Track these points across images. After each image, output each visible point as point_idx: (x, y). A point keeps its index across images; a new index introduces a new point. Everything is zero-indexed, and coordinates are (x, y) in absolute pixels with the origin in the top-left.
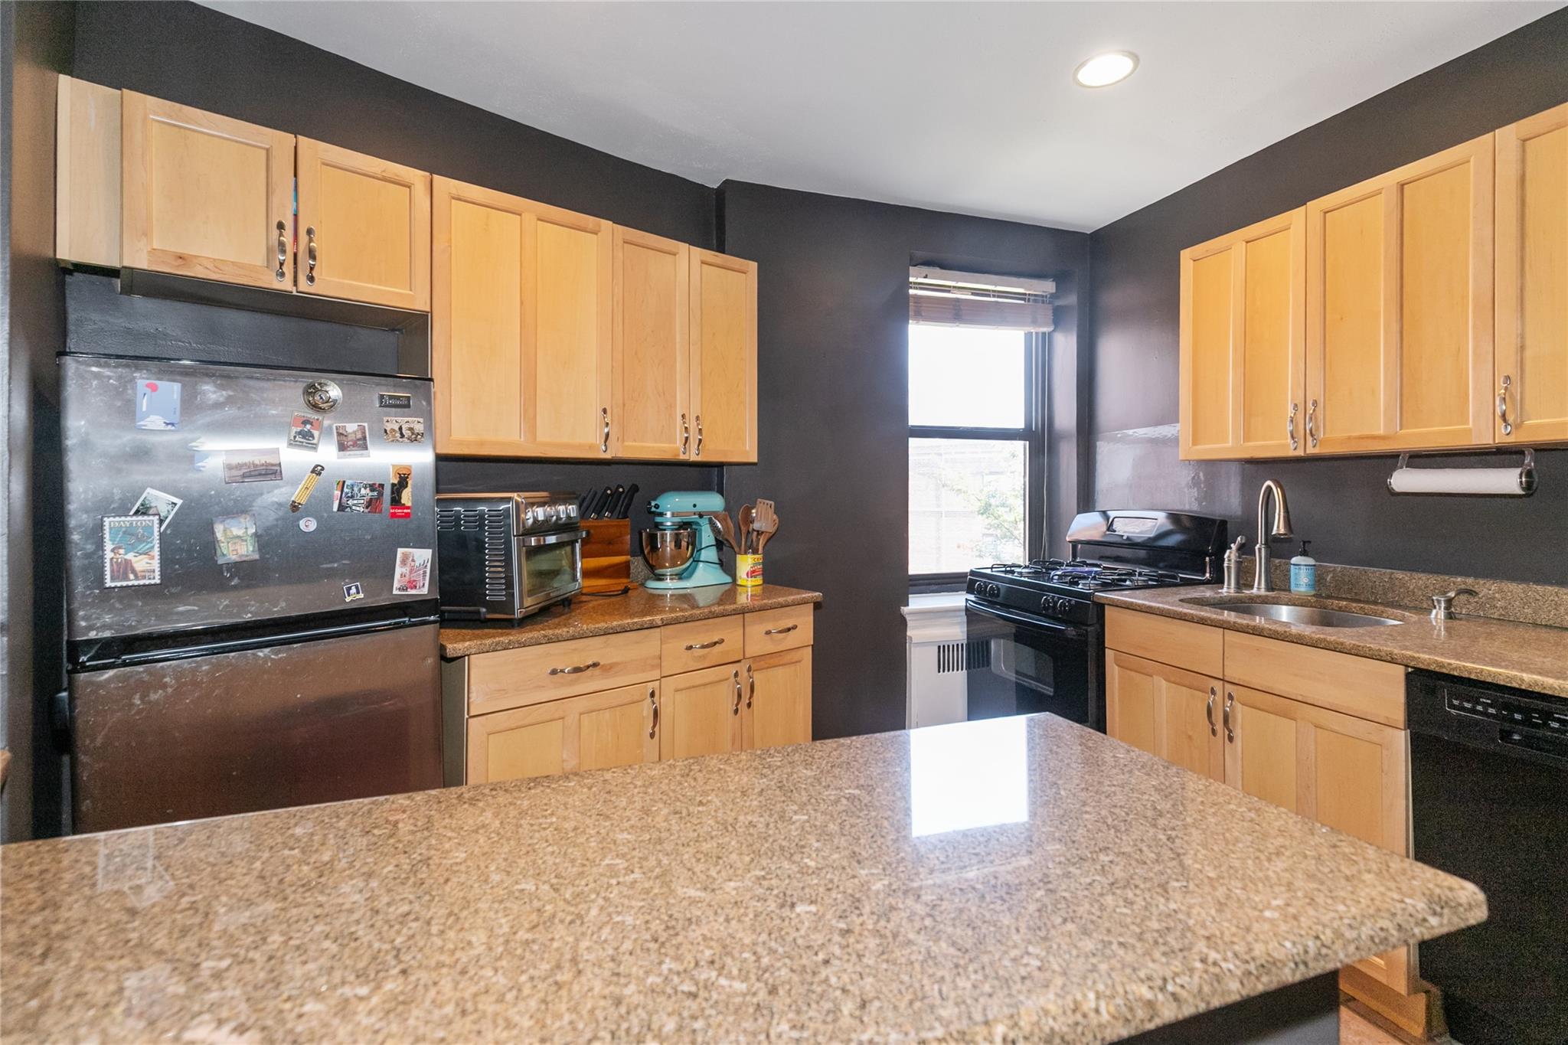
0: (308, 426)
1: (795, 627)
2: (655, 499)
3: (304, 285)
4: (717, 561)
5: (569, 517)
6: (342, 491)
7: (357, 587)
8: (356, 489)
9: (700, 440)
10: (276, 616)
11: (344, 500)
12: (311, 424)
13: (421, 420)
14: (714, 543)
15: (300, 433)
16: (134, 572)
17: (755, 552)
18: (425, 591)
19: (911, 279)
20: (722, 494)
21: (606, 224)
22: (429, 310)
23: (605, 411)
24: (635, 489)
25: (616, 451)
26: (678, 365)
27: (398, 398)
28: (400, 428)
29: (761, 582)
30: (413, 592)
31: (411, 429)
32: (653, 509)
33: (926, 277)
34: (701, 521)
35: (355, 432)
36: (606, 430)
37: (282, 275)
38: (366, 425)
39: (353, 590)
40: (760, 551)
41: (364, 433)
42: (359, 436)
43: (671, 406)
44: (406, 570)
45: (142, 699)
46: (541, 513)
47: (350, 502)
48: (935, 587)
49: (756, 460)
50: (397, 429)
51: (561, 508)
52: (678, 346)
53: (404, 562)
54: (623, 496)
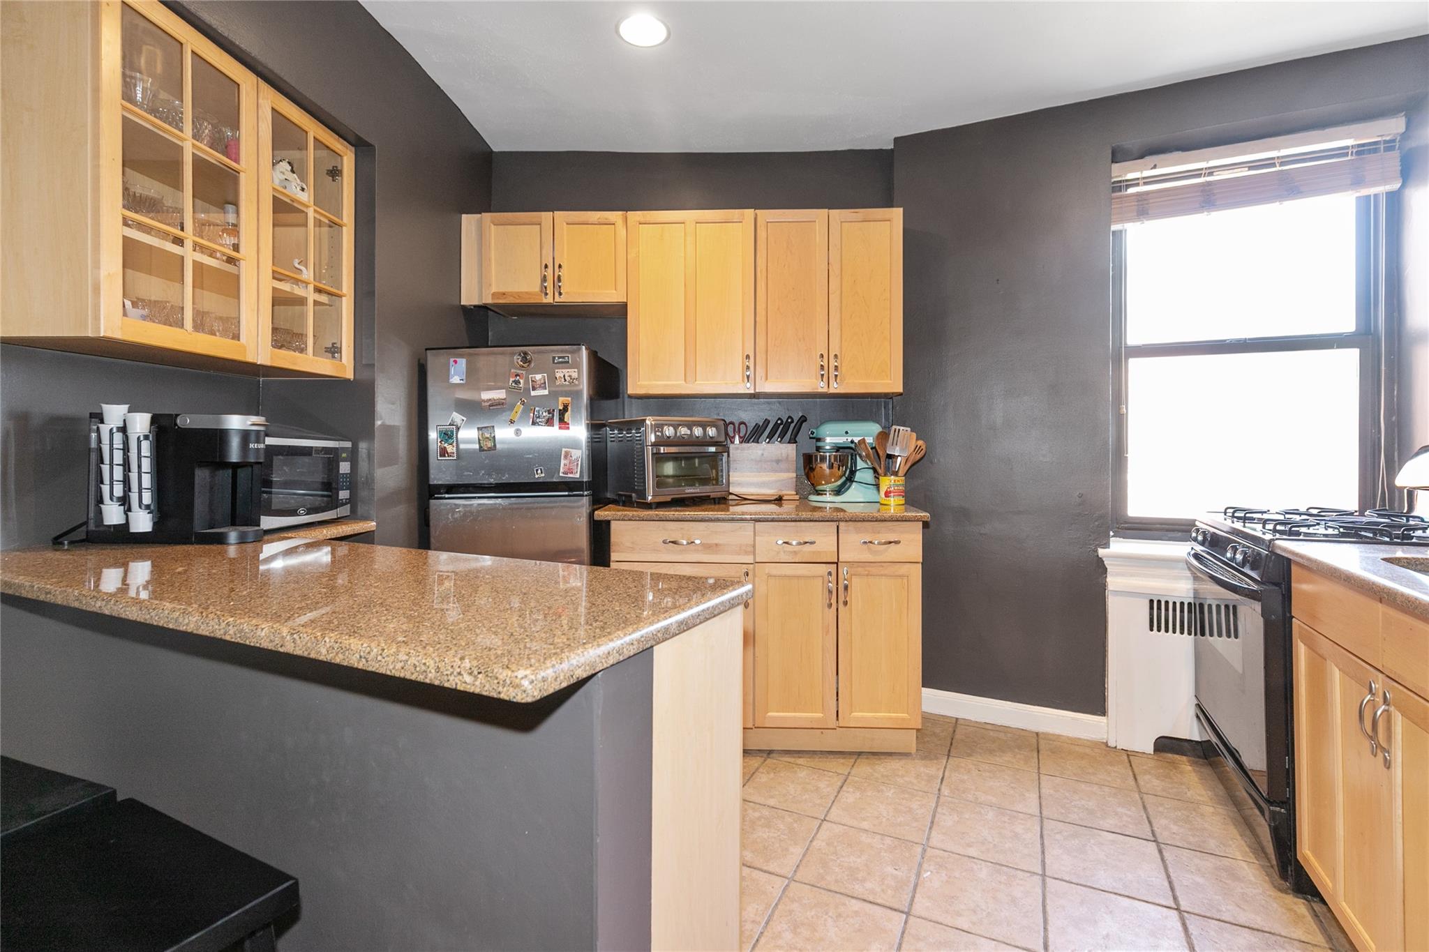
0: (518, 377)
1: (897, 542)
2: (819, 427)
3: (557, 299)
6: (534, 414)
7: (541, 470)
8: (541, 413)
9: (837, 376)
10: (503, 482)
11: (535, 418)
12: (519, 376)
13: (576, 370)
15: (513, 381)
16: (447, 453)
17: (893, 473)
18: (578, 475)
21: (748, 212)
22: (626, 300)
27: (564, 358)
28: (564, 376)
30: (572, 476)
31: (570, 376)
32: (811, 435)
35: (540, 380)
37: (546, 294)
38: (545, 375)
39: (539, 471)
41: (545, 380)
42: (542, 382)
44: (567, 462)
45: (452, 516)
47: (538, 420)
49: (902, 392)
50: (562, 376)
53: (566, 457)
54: (793, 425)
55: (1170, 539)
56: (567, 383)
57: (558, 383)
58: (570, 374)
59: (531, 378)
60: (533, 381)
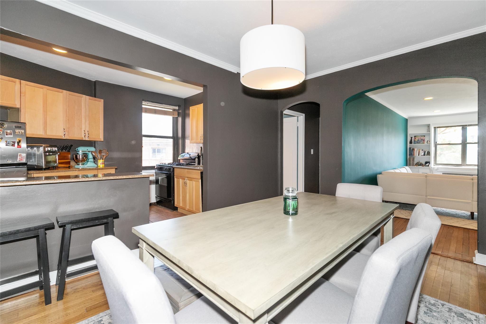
2: (77, 148)
4: (93, 161)
5: (55, 150)
6: (7, 142)
7: (10, 160)
8: (10, 142)
9: (88, 136)
11: (7, 144)
12: (1, 130)
13: (24, 130)
14: (92, 157)
17: (103, 159)
18: (24, 162)
19: (143, 104)
20: (95, 148)
21: (64, 91)
22: (20, 107)
23: (64, 129)
24: (72, 146)
25: (67, 137)
26: (83, 120)
27: (19, 126)
28: (19, 132)
29: (104, 166)
30: (21, 161)
31: (21, 132)
32: (77, 150)
33: (148, 104)
34: (89, 153)
36: (64, 133)
38: (12, 131)
39: (9, 160)
40: (104, 159)
41: (11, 132)
42: (10, 133)
43: (81, 129)
44: (20, 157)
46: (49, 149)
47: (8, 144)
48: (150, 169)
49: (103, 141)
50: (18, 132)
51: (53, 148)
52: (83, 116)
53: (20, 156)
54: (68, 147)
55: (149, 170)
56: (20, 134)
57: (16, 134)
58: (21, 131)
59: (6, 131)
60: (6, 132)
